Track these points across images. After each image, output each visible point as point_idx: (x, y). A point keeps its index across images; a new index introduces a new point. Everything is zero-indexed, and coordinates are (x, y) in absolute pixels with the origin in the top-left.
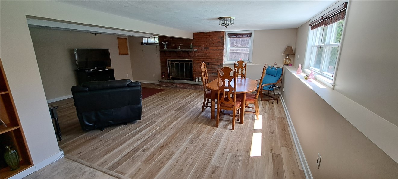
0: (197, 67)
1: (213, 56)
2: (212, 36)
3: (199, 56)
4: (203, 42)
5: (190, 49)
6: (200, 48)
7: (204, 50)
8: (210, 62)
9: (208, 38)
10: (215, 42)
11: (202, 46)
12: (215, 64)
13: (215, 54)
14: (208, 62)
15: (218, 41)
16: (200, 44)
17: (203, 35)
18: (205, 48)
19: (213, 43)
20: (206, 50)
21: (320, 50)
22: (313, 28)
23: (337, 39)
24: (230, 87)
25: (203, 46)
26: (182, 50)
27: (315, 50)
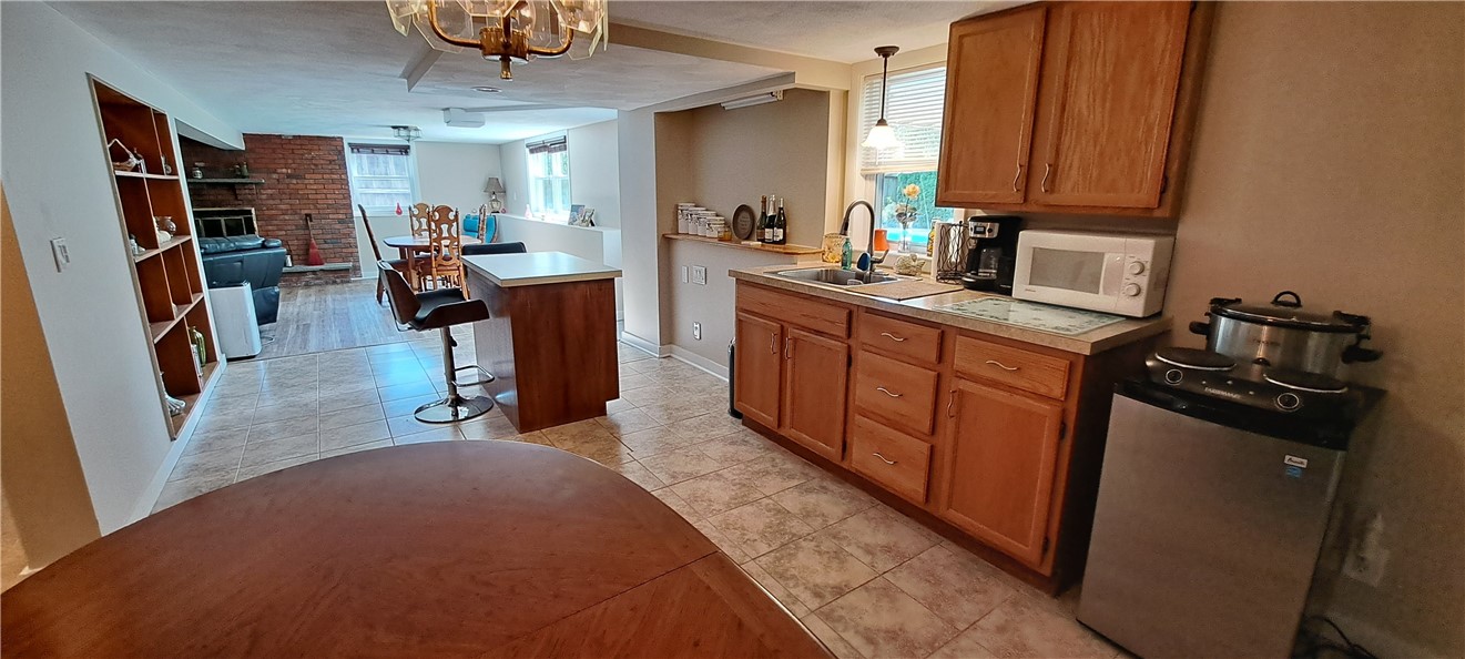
0: (270, 228)
1: (319, 197)
2: (310, 147)
3: (271, 197)
4: (282, 161)
5: (244, 177)
6: (275, 176)
7: (287, 181)
8: (313, 212)
9: (296, 152)
10: (322, 162)
11: (279, 171)
12: (331, 216)
13: (325, 191)
14: (306, 212)
15: (331, 162)
16: (273, 166)
17: (278, 141)
18: (289, 176)
19: (315, 165)
20: (294, 181)
21: (548, 185)
22: (532, 151)
23: (565, 172)
24: (450, 237)
25: (284, 170)
26: (209, 181)
27: (541, 183)
